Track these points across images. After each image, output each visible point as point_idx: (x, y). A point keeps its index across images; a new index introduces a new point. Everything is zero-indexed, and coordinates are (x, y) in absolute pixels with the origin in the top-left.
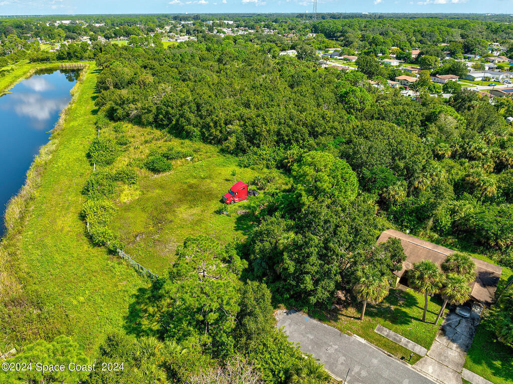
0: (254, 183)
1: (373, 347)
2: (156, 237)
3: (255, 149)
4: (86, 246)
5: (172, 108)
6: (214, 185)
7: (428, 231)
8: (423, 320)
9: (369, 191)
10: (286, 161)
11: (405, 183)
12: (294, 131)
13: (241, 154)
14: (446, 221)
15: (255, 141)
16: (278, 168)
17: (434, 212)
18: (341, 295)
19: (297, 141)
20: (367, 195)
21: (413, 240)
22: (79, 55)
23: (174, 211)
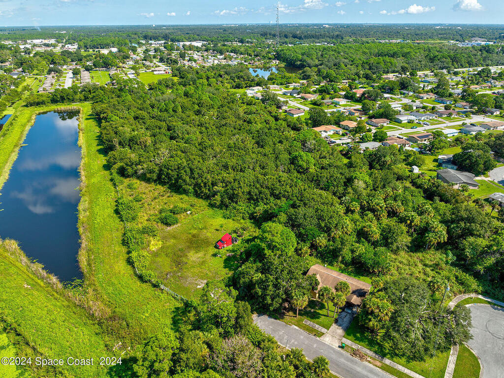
0: (235, 232)
1: (301, 330)
2: (179, 274)
3: (234, 205)
4: (139, 283)
5: (172, 170)
6: (209, 235)
7: (339, 264)
8: (328, 316)
9: (304, 241)
10: (256, 214)
11: (326, 235)
12: (260, 193)
13: (224, 208)
14: (349, 257)
15: (234, 200)
16: (250, 219)
17: (341, 253)
18: (286, 305)
19: (262, 199)
20: (302, 243)
21: (327, 271)
22: (71, 98)
23: (187, 255)
